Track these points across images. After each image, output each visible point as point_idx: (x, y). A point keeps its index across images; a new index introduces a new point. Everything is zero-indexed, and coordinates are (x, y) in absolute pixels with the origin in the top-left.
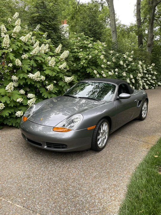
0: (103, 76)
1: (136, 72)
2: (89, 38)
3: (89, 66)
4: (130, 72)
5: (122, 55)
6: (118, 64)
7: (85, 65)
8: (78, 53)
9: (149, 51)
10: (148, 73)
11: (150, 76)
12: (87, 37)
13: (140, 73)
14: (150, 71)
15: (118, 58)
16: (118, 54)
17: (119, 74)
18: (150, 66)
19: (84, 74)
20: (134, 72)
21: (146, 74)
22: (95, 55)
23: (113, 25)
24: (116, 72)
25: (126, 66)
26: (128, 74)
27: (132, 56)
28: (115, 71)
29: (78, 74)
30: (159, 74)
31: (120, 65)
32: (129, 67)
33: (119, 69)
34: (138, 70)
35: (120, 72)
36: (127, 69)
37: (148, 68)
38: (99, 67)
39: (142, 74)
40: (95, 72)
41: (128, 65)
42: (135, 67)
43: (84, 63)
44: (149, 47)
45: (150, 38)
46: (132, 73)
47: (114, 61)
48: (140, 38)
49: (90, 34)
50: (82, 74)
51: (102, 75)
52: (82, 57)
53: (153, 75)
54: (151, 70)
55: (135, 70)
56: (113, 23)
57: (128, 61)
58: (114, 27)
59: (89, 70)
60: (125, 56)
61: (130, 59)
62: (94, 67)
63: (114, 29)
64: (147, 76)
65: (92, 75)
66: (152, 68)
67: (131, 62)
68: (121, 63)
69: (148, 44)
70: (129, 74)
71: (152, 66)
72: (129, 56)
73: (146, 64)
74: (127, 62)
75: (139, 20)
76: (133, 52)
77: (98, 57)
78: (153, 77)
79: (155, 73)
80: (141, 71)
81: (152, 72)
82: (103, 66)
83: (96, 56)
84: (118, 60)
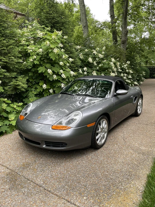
0: (62, 77)
1: (108, 71)
2: (46, 28)
3: (42, 63)
4: (102, 71)
5: (91, 51)
6: (87, 62)
7: (36, 62)
8: (28, 46)
9: (123, 48)
10: (123, 72)
11: (125, 75)
12: (43, 26)
13: (113, 72)
14: (126, 70)
15: (87, 55)
16: (86, 50)
17: (88, 74)
18: (125, 64)
19: (38, 75)
20: (106, 71)
21: (121, 73)
22: (47, 48)
23: (84, 19)
24: (85, 71)
25: (96, 64)
26: (99, 73)
27: (103, 53)
28: (83, 70)
29: (30, 75)
30: (135, 72)
31: (89, 62)
32: (100, 65)
33: (89, 68)
34: (111, 68)
35: (90, 71)
36: (98, 68)
37: (123, 66)
38: (57, 64)
39: (116, 73)
40: (50, 71)
41: (98, 63)
42: (107, 65)
43: (35, 59)
44: (123, 43)
45: (124, 33)
46: (103, 72)
47: (81, 57)
48: (114, 36)
49: (47, 23)
50: (36, 75)
51: (60, 76)
52: (31, 51)
53: (128, 73)
54: (126, 68)
55: (107, 69)
56: (84, 18)
57: (99, 58)
58: (85, 21)
59: (41, 70)
60: (95, 52)
61: (101, 56)
62: (48, 65)
63: (85, 24)
64: (122, 75)
65: (46, 76)
66: (127, 67)
67: (103, 59)
68: (90, 60)
69: (123, 40)
70: (101, 73)
71: (127, 64)
72: (100, 52)
73: (121, 62)
74: (97, 59)
75: (112, 16)
76: (104, 48)
77: (50, 51)
78: (129, 75)
79: (131, 72)
80: (115, 70)
81: (127, 71)
82: (61, 63)
83: (47, 50)
84: (87, 57)
